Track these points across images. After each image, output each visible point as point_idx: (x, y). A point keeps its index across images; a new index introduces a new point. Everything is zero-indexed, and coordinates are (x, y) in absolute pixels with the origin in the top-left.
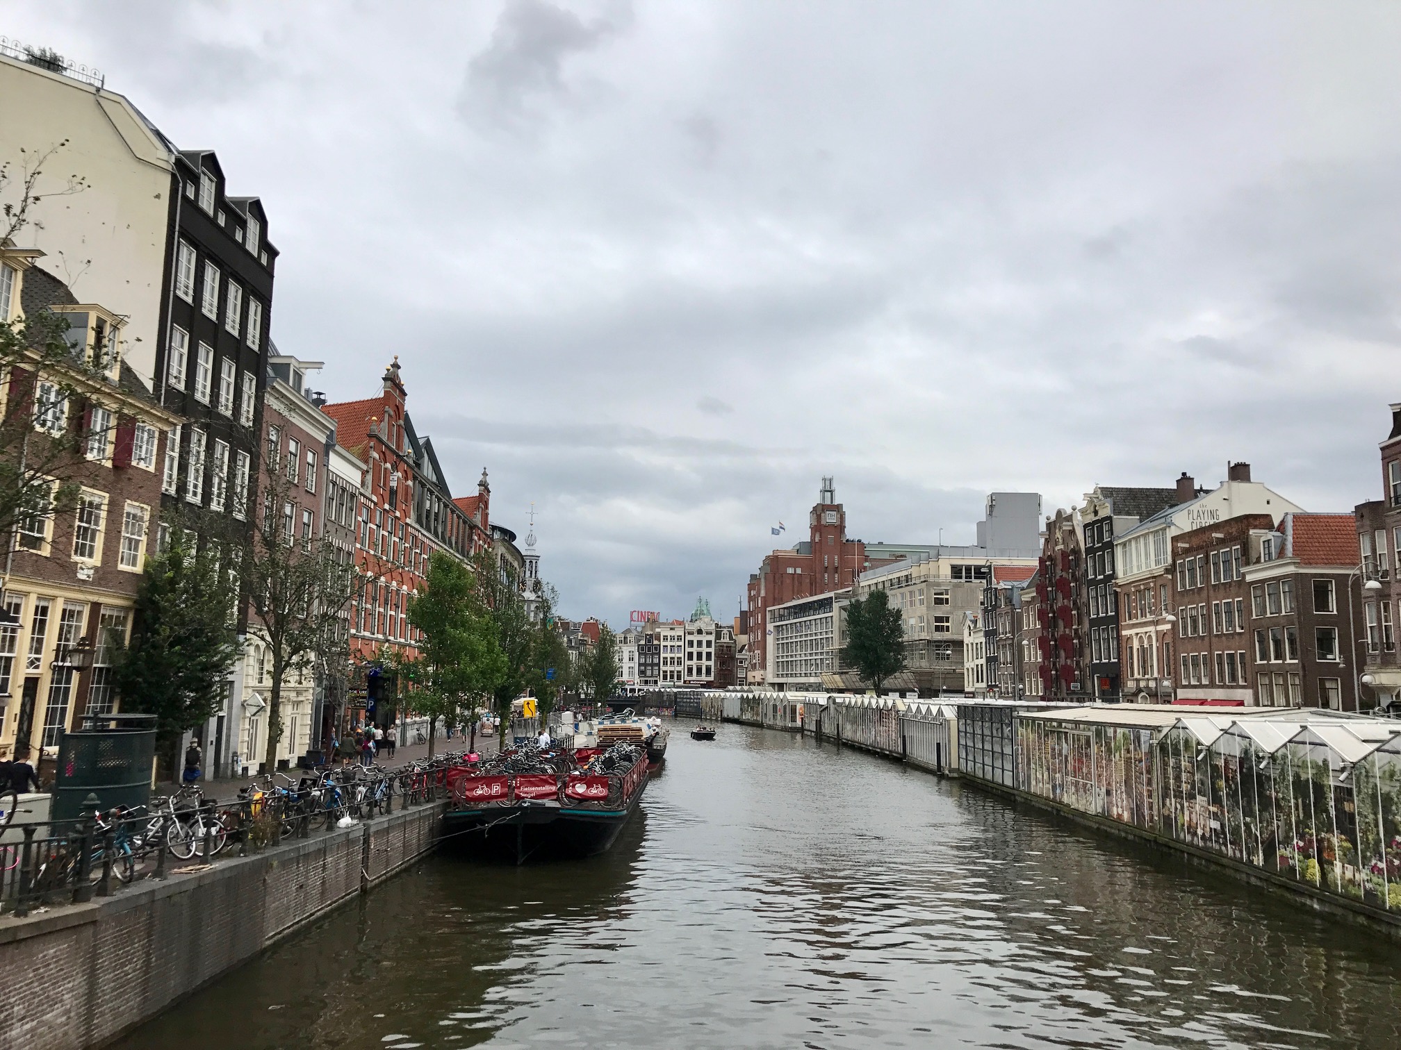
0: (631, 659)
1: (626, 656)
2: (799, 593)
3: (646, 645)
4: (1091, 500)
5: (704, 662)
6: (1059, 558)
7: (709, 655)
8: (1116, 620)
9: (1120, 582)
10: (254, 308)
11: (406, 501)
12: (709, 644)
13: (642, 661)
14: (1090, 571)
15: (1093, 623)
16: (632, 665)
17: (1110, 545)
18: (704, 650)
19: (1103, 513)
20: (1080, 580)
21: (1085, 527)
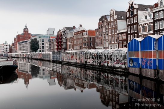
2: (22, 40)
4: (64, 28)
5: (7, 50)
6: (59, 35)
7: (8, 49)
8: (66, 42)
9: (67, 38)
12: (8, 47)
15: (63, 43)
17: (66, 34)
18: (7, 48)
19: (65, 30)
20: (62, 38)
21: (63, 32)
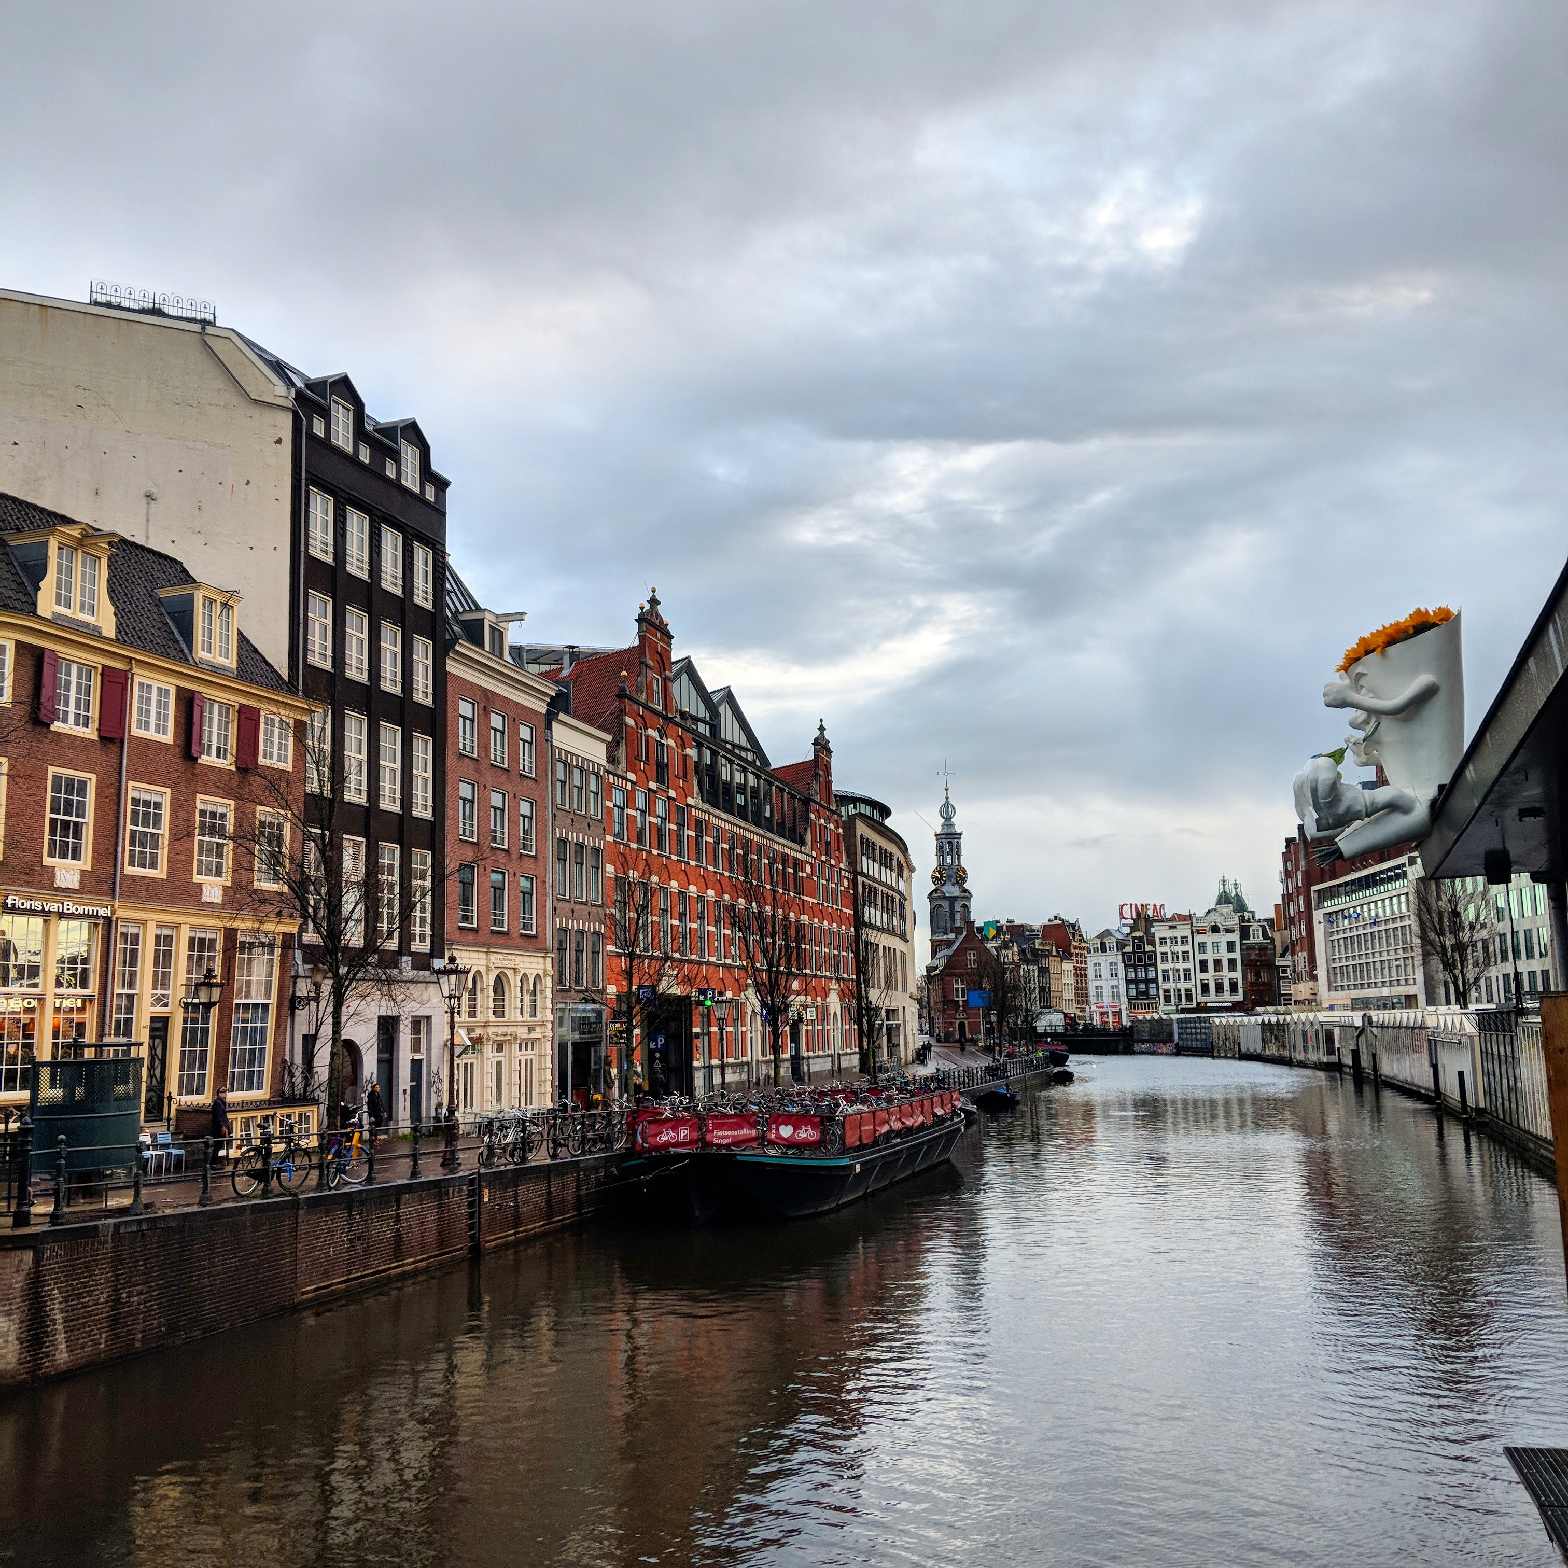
0: (1114, 975)
1: (1105, 971)
3: (1134, 953)
5: (1226, 975)
7: (1232, 962)
10: (422, 556)
11: (685, 775)
12: (1231, 946)
13: (1131, 975)
16: (1115, 983)
18: (1225, 956)
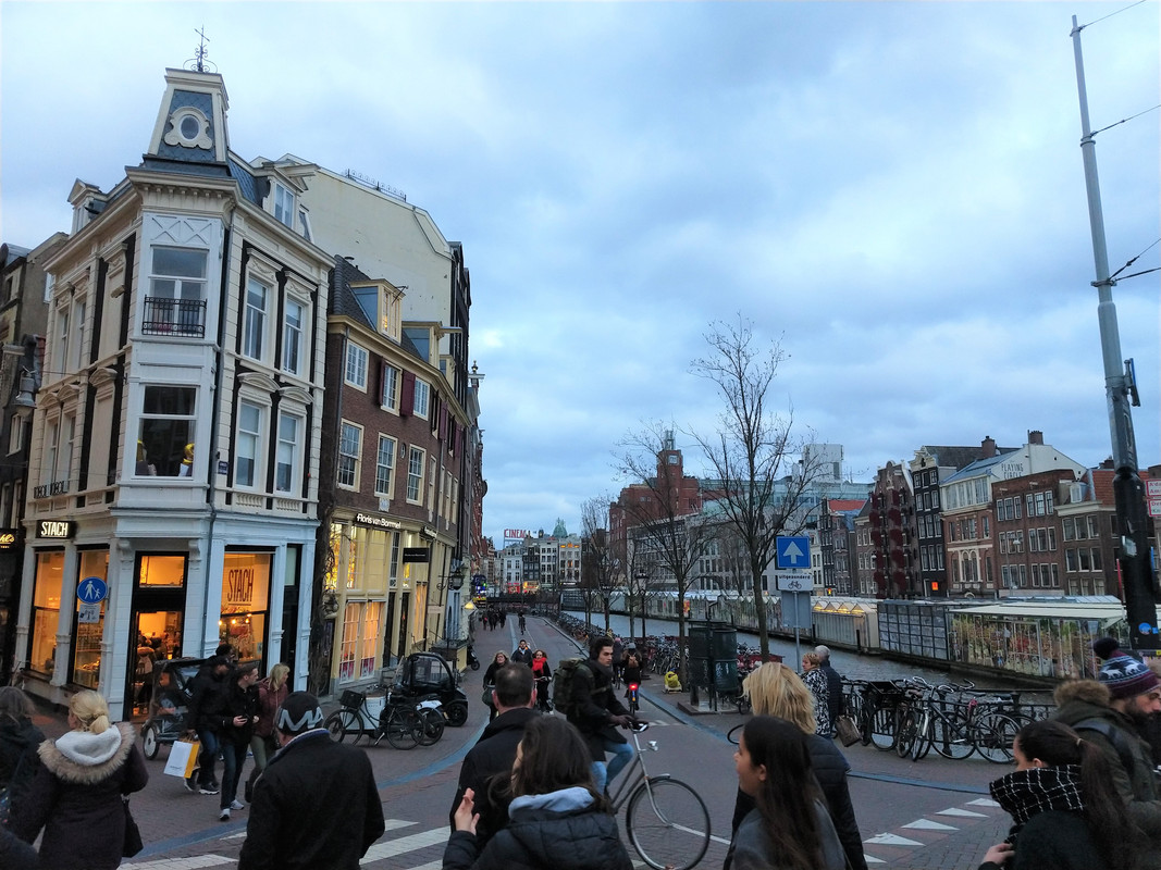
0: (517, 567)
1: (513, 565)
2: (651, 516)
3: (529, 555)
4: (919, 455)
5: (574, 569)
6: (891, 495)
7: (577, 563)
8: (942, 541)
9: (945, 514)
13: (526, 568)
14: (919, 505)
15: (921, 542)
16: (518, 571)
17: (937, 488)
18: (574, 559)
19: (929, 465)
20: (910, 512)
21: (913, 474)
